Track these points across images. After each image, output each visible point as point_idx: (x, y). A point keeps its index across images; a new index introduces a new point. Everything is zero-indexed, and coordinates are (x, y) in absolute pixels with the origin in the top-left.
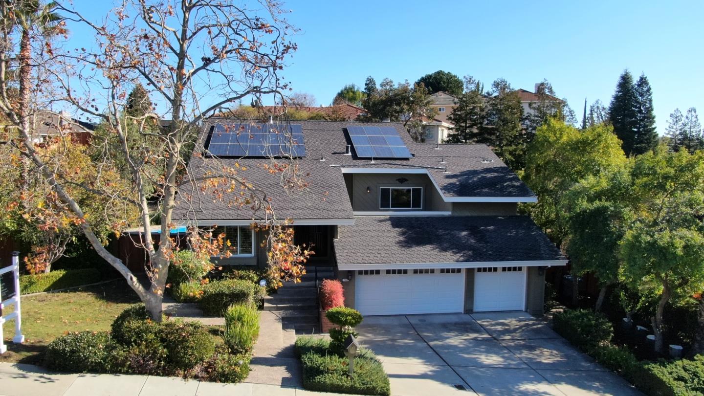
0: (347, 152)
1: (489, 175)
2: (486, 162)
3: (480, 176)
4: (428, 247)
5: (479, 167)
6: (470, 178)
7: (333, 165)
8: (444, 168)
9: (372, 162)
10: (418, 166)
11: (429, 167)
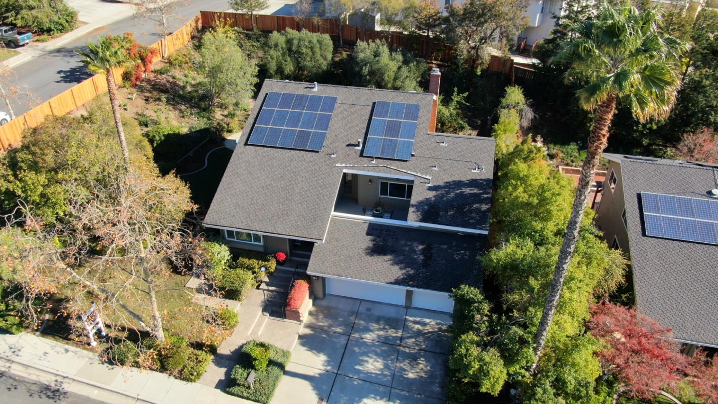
0: (358, 145)
1: (467, 191)
2: (476, 171)
3: (458, 192)
5: (465, 178)
6: (448, 193)
7: (338, 165)
8: (430, 178)
9: (374, 162)
10: (409, 172)
11: (419, 175)
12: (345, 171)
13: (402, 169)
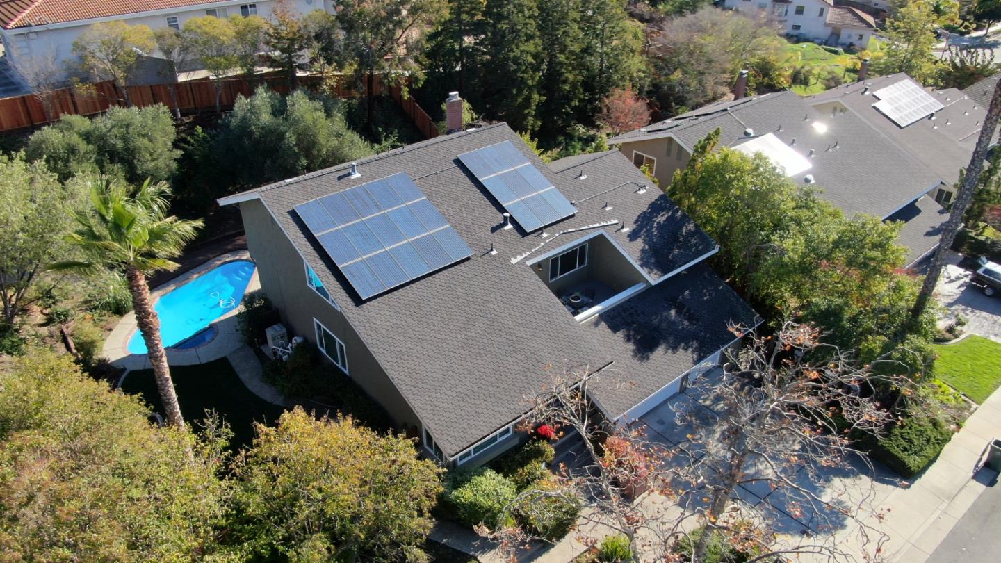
0: (505, 224)
1: (662, 218)
2: (642, 192)
3: (655, 225)
4: (660, 350)
5: (643, 206)
6: (649, 231)
7: (514, 261)
8: (616, 221)
9: (545, 235)
10: (591, 226)
11: (603, 224)
12: (529, 263)
13: (581, 226)
